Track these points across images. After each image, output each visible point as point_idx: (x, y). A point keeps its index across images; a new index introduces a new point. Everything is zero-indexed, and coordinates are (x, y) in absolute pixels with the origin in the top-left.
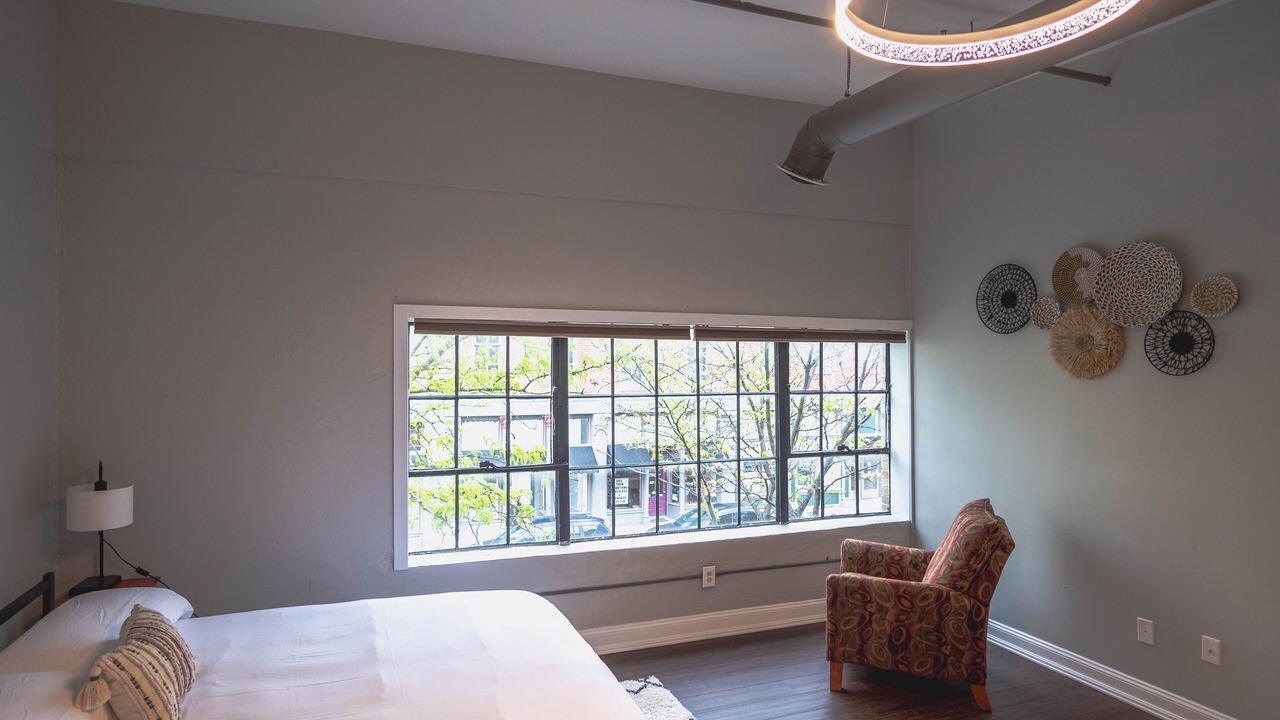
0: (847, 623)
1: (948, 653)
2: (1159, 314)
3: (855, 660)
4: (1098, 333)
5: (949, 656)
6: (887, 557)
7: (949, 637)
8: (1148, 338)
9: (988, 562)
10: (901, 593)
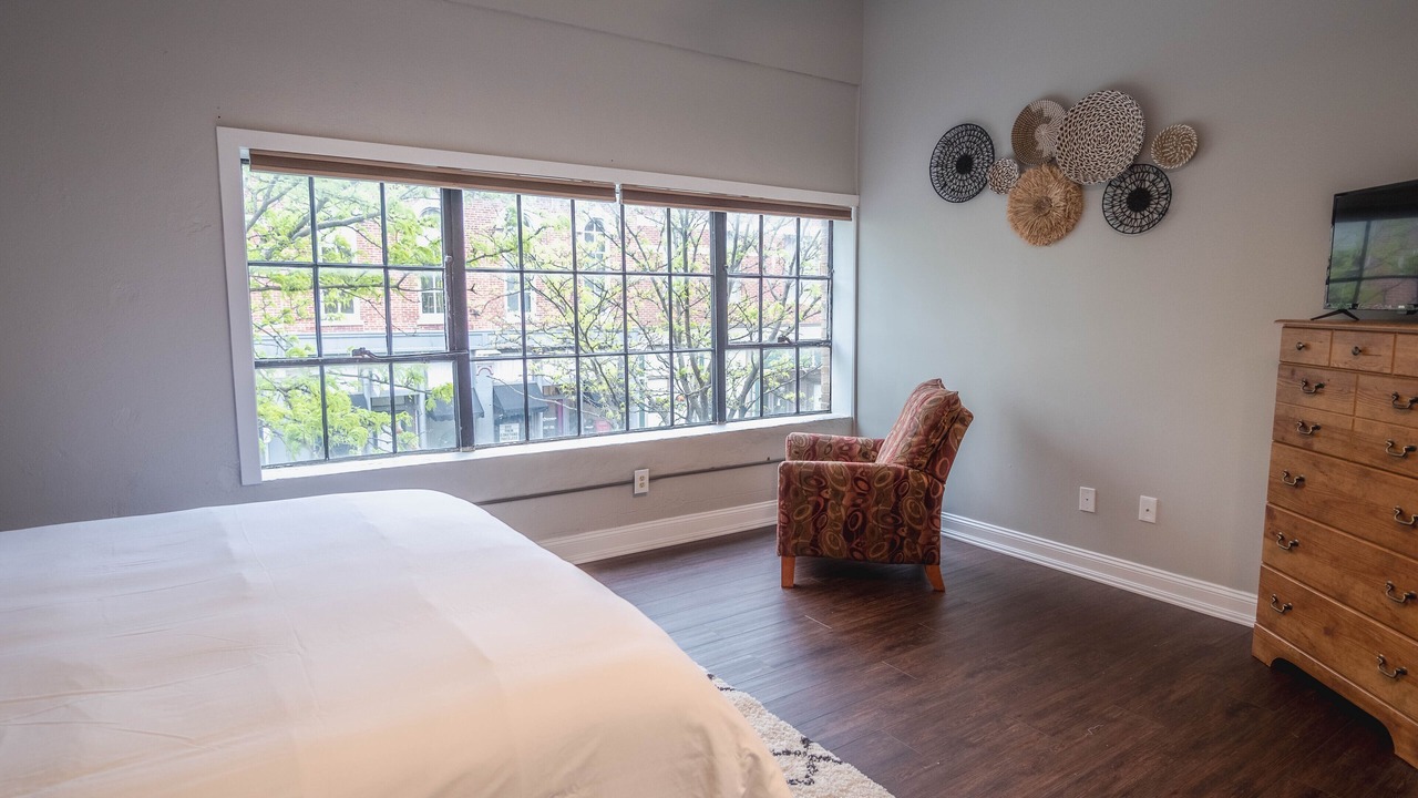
0: (800, 513)
1: (903, 534)
2: (1119, 169)
3: (809, 552)
4: (1056, 194)
5: (904, 538)
6: (835, 448)
7: (906, 518)
8: (1106, 196)
9: (946, 437)
10: (858, 475)
